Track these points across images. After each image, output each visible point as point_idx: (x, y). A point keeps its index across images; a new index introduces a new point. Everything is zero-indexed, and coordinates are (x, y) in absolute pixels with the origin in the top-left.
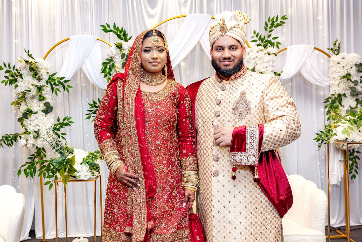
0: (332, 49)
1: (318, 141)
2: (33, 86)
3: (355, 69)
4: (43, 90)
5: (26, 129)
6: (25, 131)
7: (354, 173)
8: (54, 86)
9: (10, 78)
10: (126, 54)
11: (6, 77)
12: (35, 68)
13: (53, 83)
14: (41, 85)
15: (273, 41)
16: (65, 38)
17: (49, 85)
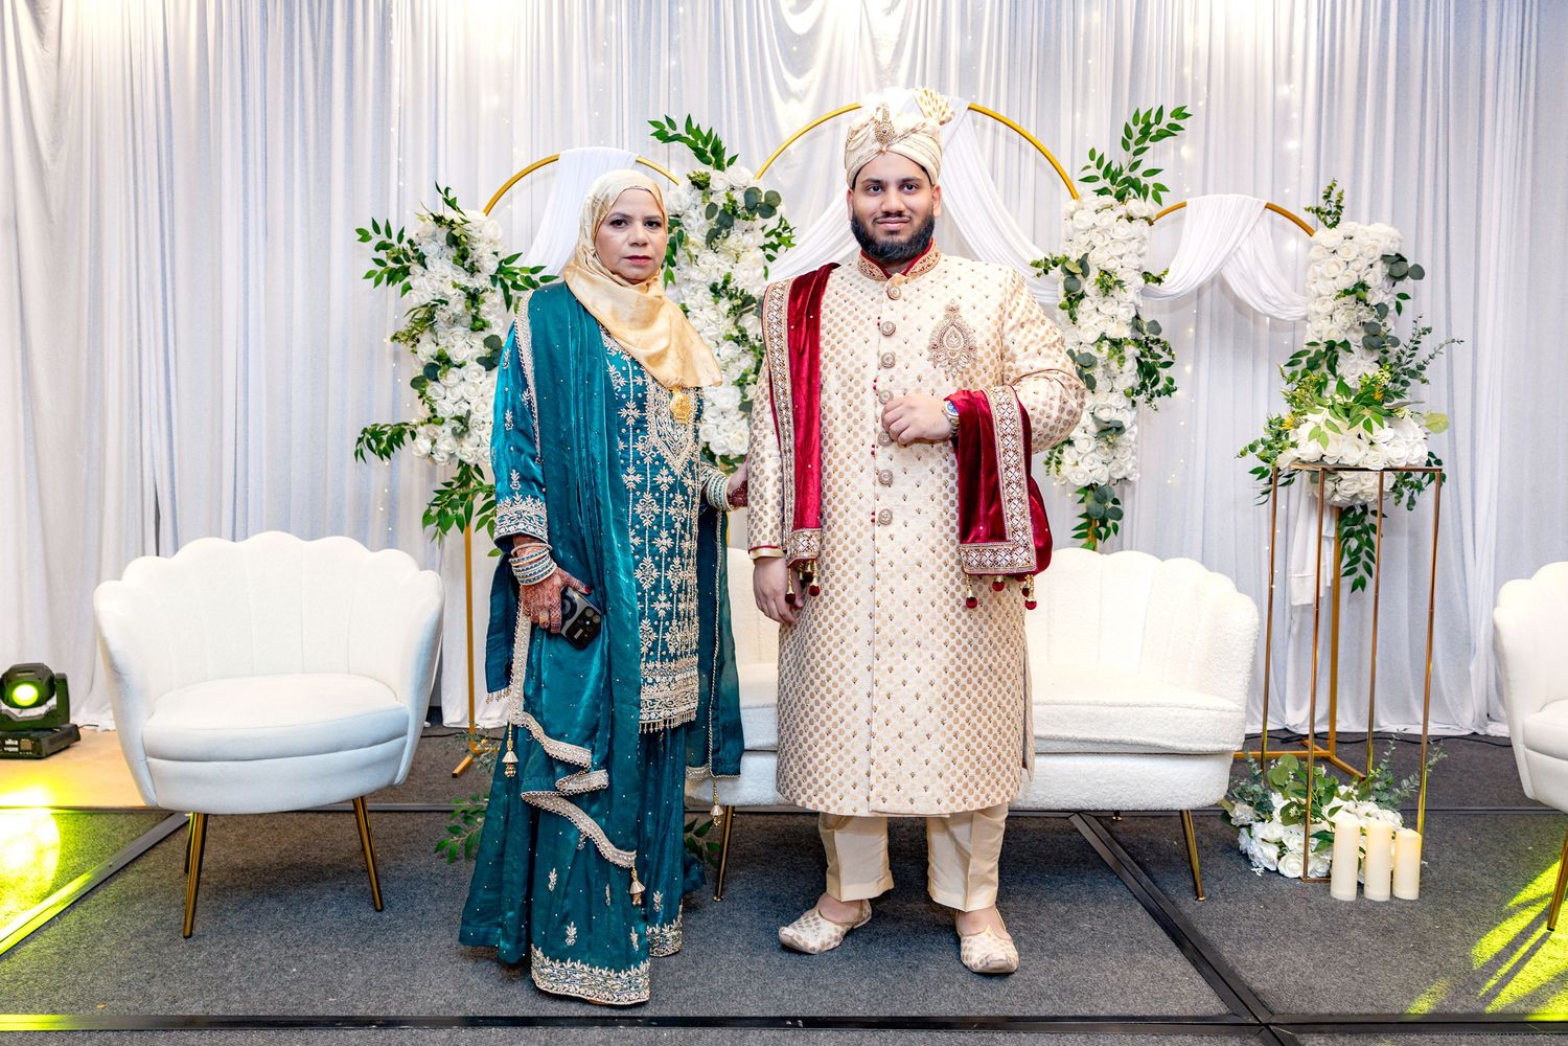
0: (1318, 210)
1: (1259, 478)
2: (457, 290)
3: (1380, 269)
4: (483, 301)
5: (433, 410)
6: (431, 415)
7: (1361, 571)
8: (512, 292)
9: (391, 265)
10: (721, 207)
11: (379, 262)
12: (463, 239)
13: (509, 283)
14: (478, 286)
15: (1144, 181)
16: (549, 154)
17: (498, 287)
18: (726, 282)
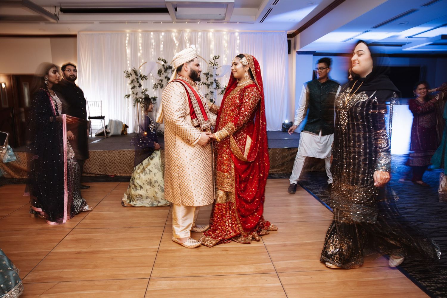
2: (135, 78)
5: (133, 92)
10: (166, 68)
11: (126, 75)
12: (136, 72)
15: (216, 64)
16: (146, 62)
17: (140, 78)
18: (167, 76)
